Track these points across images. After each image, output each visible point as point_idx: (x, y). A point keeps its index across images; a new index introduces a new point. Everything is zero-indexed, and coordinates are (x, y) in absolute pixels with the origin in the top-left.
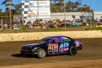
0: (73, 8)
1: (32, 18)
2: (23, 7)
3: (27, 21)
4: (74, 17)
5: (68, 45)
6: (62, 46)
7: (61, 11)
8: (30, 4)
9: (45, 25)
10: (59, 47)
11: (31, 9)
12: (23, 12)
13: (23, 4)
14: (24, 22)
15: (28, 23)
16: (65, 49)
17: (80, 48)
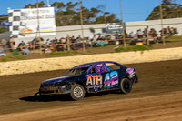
0: (88, 18)
1: (27, 36)
2: (11, 19)
3: (18, 42)
4: (92, 30)
5: (117, 76)
6: (107, 78)
7: (70, 24)
8: (22, 14)
9: (49, 47)
10: (103, 80)
11: (24, 22)
12: (11, 28)
13: (11, 14)
14: (14, 43)
15: (20, 45)
16: (113, 83)
17: (135, 79)
